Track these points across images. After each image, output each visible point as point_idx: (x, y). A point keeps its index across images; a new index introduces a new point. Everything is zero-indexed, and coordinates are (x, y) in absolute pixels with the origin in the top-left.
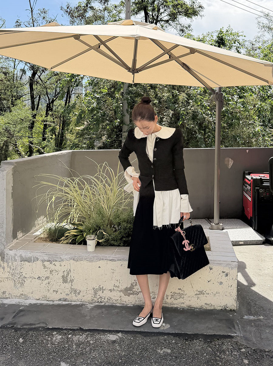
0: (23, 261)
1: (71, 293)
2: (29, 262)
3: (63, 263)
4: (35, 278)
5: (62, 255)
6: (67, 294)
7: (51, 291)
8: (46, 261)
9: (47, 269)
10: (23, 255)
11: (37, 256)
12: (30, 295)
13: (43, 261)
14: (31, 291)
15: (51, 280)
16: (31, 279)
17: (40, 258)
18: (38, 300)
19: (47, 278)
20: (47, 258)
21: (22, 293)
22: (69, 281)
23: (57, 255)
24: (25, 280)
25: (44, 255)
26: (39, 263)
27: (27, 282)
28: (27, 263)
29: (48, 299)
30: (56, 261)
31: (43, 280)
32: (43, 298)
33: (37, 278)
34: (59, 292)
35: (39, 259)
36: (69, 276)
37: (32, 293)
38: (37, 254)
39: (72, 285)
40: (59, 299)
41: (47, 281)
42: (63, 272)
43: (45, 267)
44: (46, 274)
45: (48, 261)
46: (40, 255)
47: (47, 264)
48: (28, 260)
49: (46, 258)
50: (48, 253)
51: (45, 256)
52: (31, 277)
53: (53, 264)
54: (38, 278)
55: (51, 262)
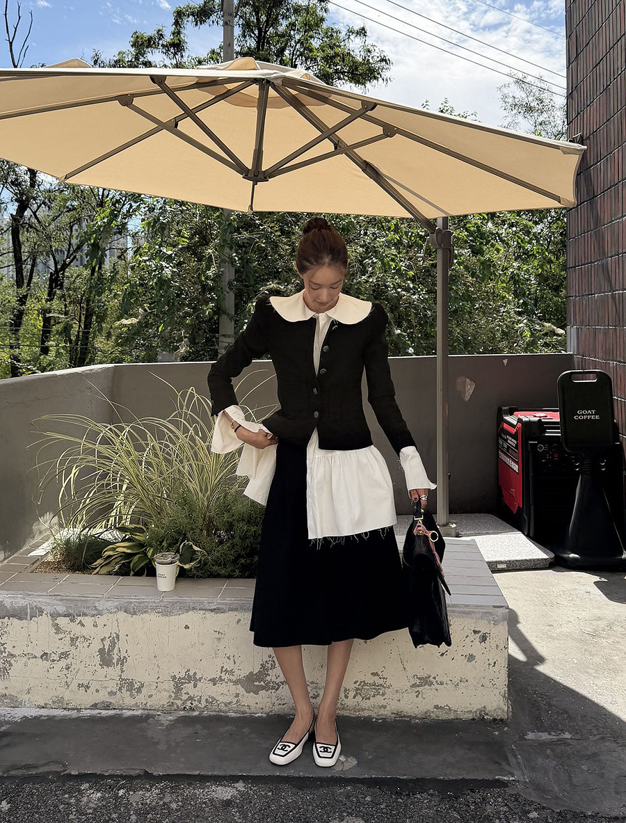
0: (7, 618)
1: (120, 689)
2: (20, 619)
3: (101, 620)
4: (36, 657)
5: (98, 601)
6: (112, 693)
7: (74, 686)
8: (60, 615)
9: (62, 635)
10: (7, 603)
11: (39, 605)
12: (25, 697)
13: (54, 616)
14: (27, 687)
15: (74, 661)
16: (25, 659)
17: (48, 609)
18: (43, 708)
19: (65, 655)
20: (64, 609)
21: (4, 692)
22: (115, 661)
23: (87, 600)
24: (12, 662)
25: (55, 602)
26: (45, 620)
27: (17, 666)
28: (15, 621)
29: (67, 704)
30: (85, 615)
31: (54, 661)
32: (54, 702)
33: (39, 655)
34: (92, 689)
35: (45, 612)
36: (116, 651)
37: (29, 693)
38: (41, 600)
39: (122, 672)
40: (91, 704)
41: (63, 663)
42: (102, 640)
43: (58, 629)
44: (61, 646)
45: (65, 616)
46: (48, 601)
47: (62, 621)
48: (19, 614)
49: (61, 609)
50: (65, 598)
51: (57, 605)
52: (25, 655)
53: (77, 622)
54: (42, 657)
55: (74, 617)
